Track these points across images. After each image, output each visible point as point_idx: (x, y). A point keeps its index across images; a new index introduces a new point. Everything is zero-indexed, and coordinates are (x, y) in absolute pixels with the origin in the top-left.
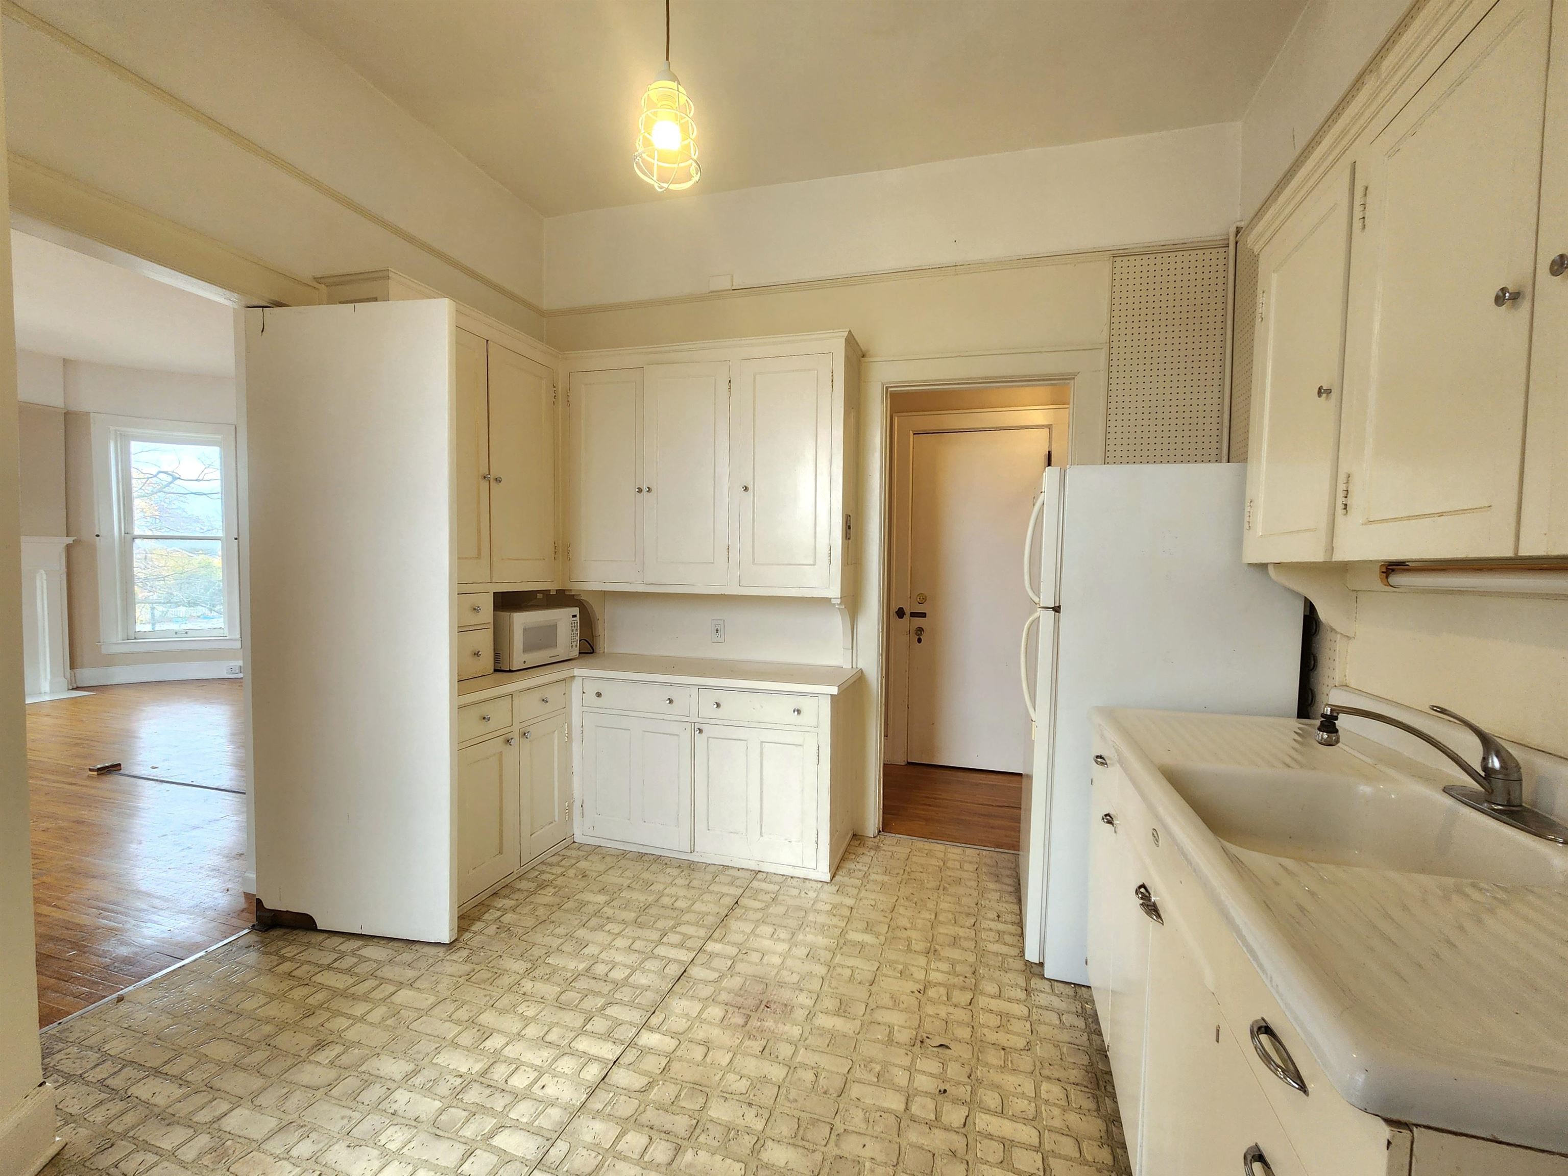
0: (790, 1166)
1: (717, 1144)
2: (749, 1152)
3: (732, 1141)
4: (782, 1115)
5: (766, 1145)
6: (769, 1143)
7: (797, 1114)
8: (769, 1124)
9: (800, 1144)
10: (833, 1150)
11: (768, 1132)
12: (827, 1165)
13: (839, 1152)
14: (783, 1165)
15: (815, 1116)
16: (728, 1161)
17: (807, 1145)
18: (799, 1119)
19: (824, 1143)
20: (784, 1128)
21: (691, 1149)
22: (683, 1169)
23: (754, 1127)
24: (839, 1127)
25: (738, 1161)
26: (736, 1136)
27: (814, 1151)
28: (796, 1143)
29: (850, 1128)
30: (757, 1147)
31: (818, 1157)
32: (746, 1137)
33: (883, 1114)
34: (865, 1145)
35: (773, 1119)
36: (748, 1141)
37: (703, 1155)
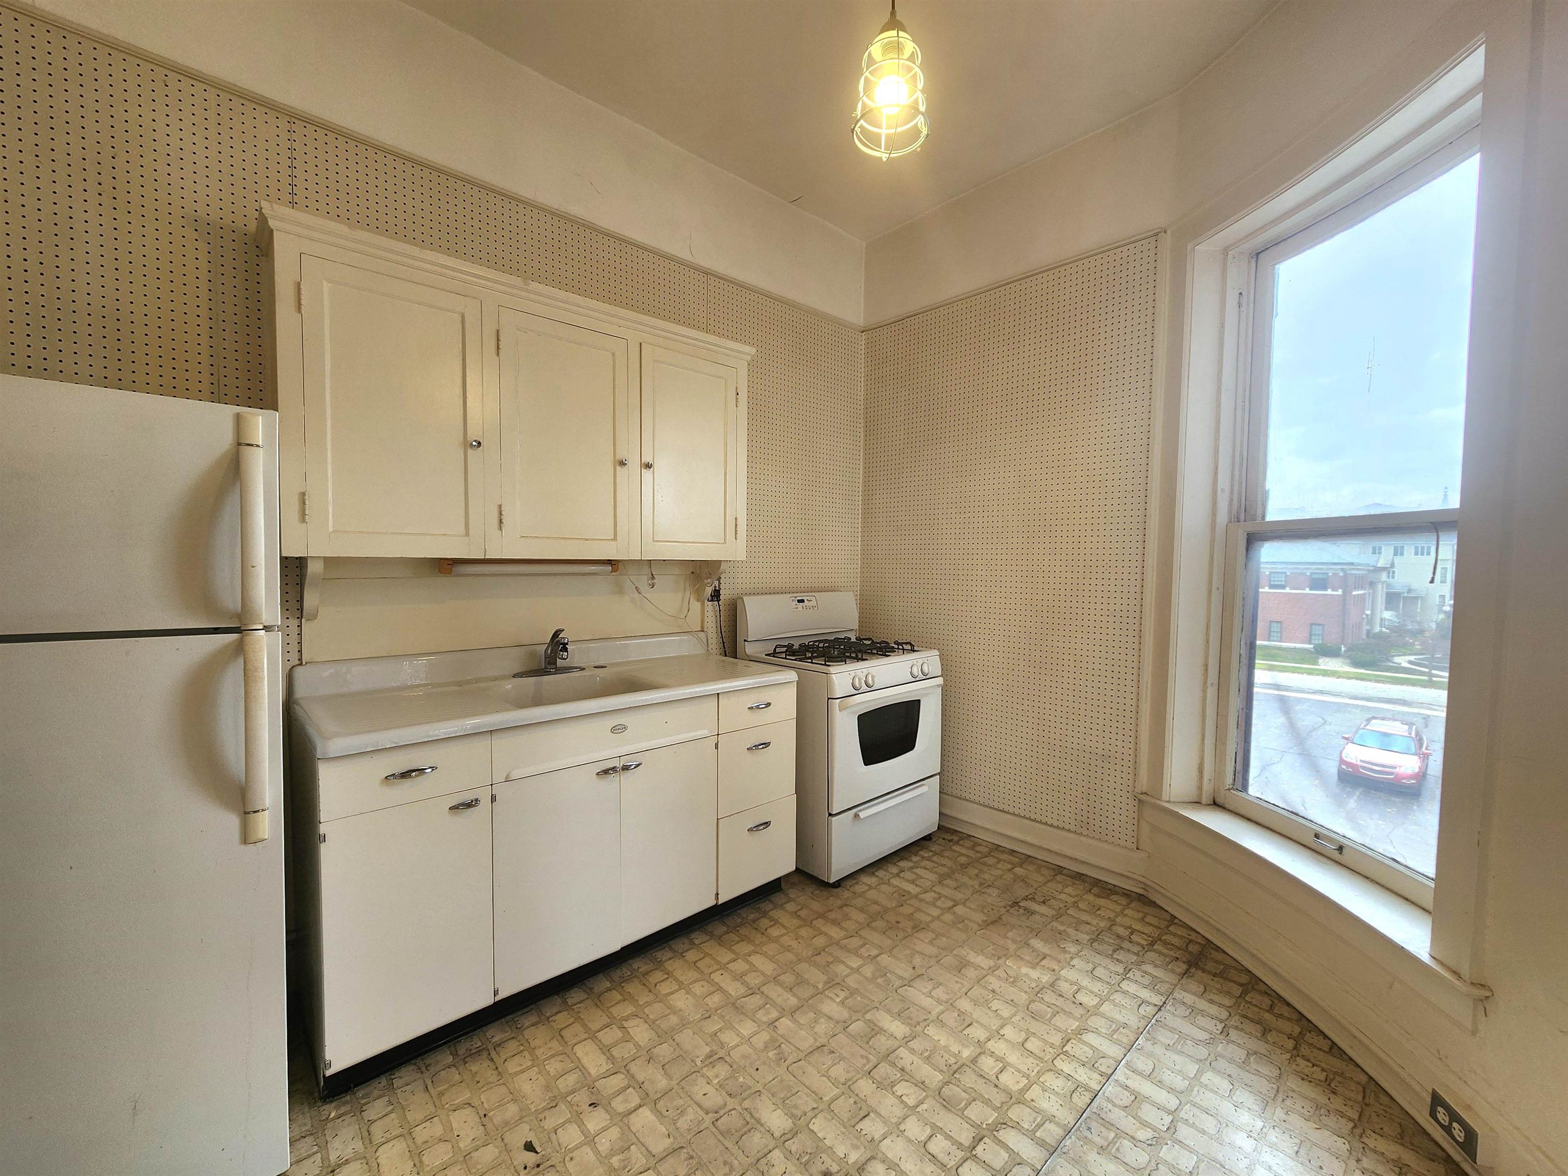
0: (774, 1107)
1: (823, 1155)
2: (799, 1135)
3: (809, 1151)
4: (749, 1154)
5: (781, 1134)
6: (777, 1134)
7: (735, 1149)
8: (766, 1151)
9: (753, 1121)
10: (731, 1103)
11: (772, 1144)
12: (744, 1095)
13: (728, 1099)
14: (779, 1111)
15: (722, 1138)
16: (820, 1135)
17: (748, 1118)
18: (737, 1143)
19: (733, 1112)
20: (756, 1141)
21: (849, 1163)
22: (862, 1147)
23: (782, 1156)
24: (709, 1119)
25: (813, 1131)
26: (803, 1155)
27: (746, 1109)
28: (755, 1122)
29: (701, 1113)
30: (789, 1136)
31: (747, 1104)
32: (794, 1149)
33: (664, 1112)
34: (704, 1095)
35: (759, 1155)
36: (794, 1145)
37: (840, 1151)
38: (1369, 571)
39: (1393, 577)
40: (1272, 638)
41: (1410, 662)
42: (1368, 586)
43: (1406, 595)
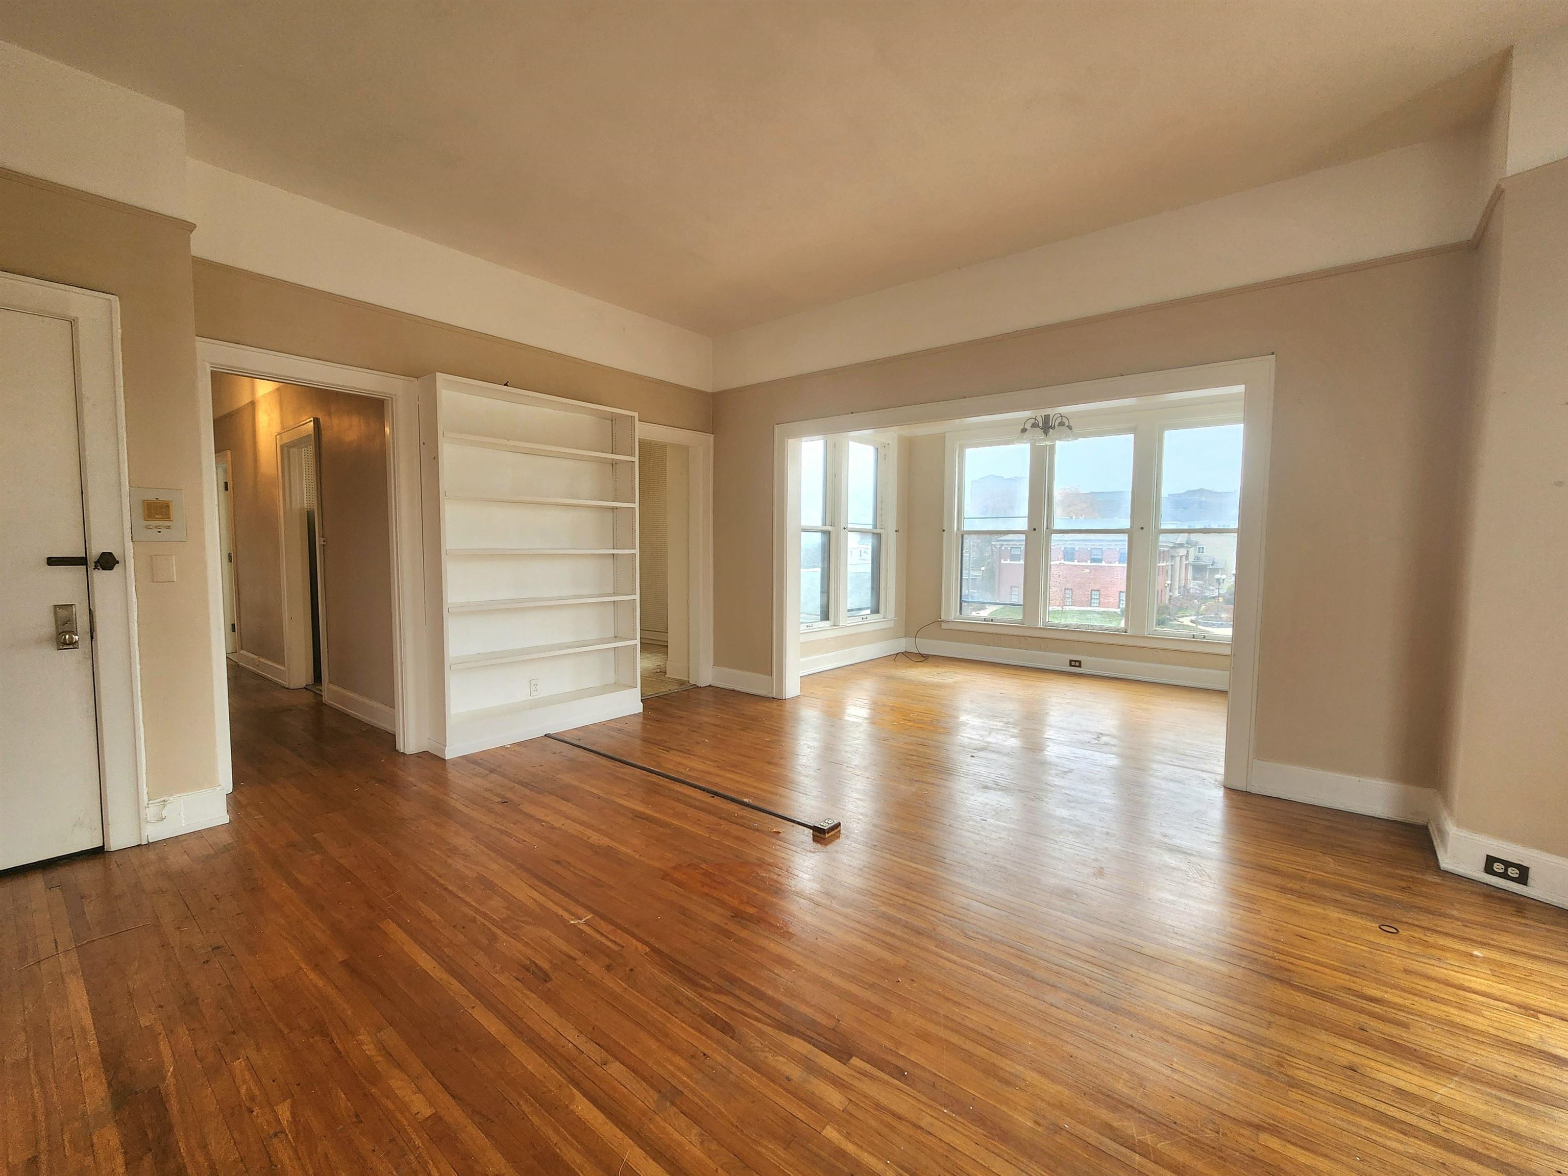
38: (1172, 548)
39: (1203, 552)
40: (1093, 605)
41: (1192, 621)
42: (1170, 559)
43: (1211, 567)
